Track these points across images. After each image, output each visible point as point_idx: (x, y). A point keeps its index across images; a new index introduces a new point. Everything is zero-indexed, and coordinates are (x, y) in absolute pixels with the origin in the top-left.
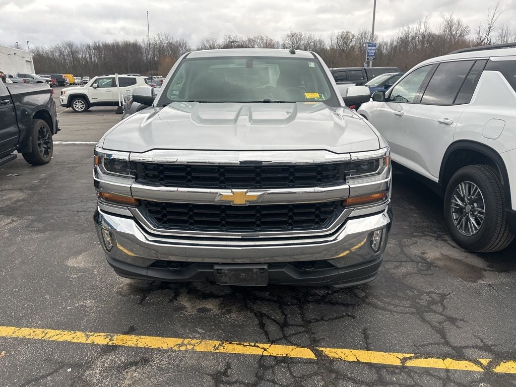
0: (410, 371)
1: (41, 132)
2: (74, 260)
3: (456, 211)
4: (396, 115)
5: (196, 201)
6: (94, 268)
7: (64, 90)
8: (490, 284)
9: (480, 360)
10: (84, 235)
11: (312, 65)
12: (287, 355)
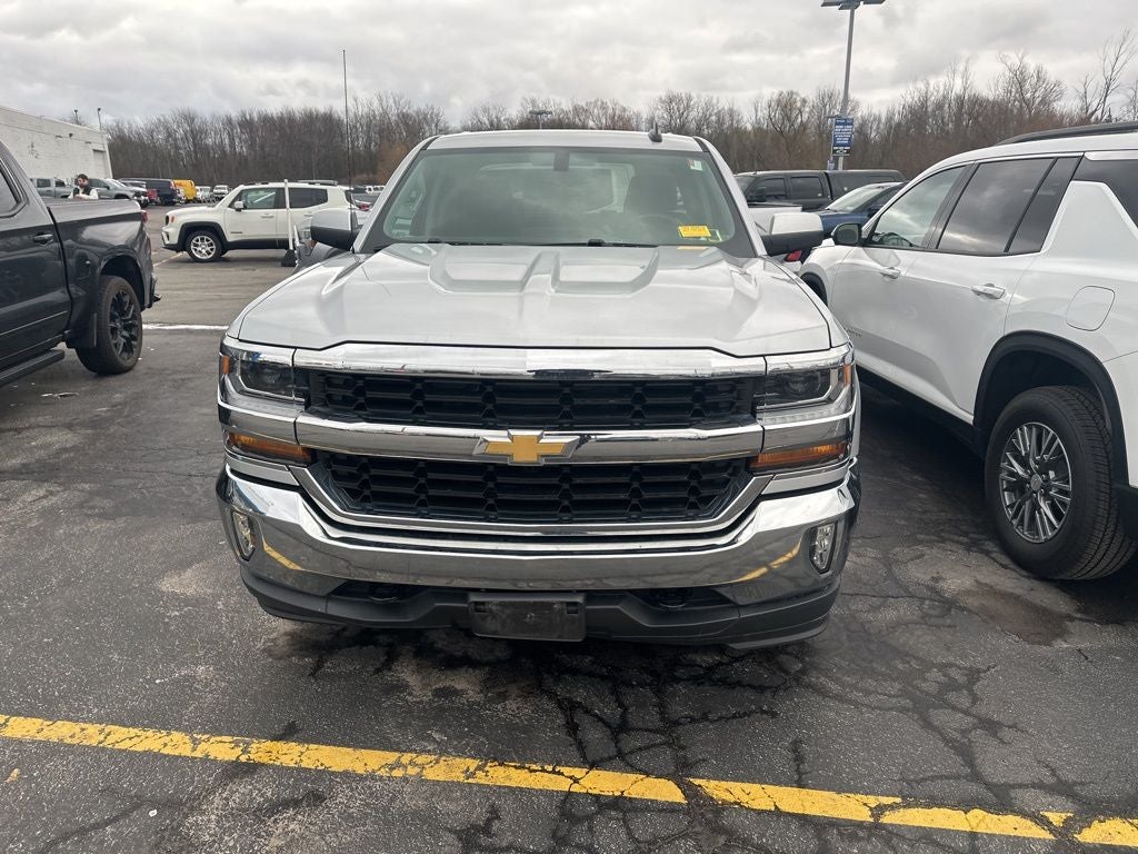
0: (891, 835)
1: (118, 304)
2: (175, 579)
3: (1011, 488)
4: (885, 275)
5: (439, 454)
6: (217, 597)
7: (171, 213)
8: (1079, 650)
9: (1046, 814)
10: (199, 526)
11: (697, 166)
12: (622, 792)
